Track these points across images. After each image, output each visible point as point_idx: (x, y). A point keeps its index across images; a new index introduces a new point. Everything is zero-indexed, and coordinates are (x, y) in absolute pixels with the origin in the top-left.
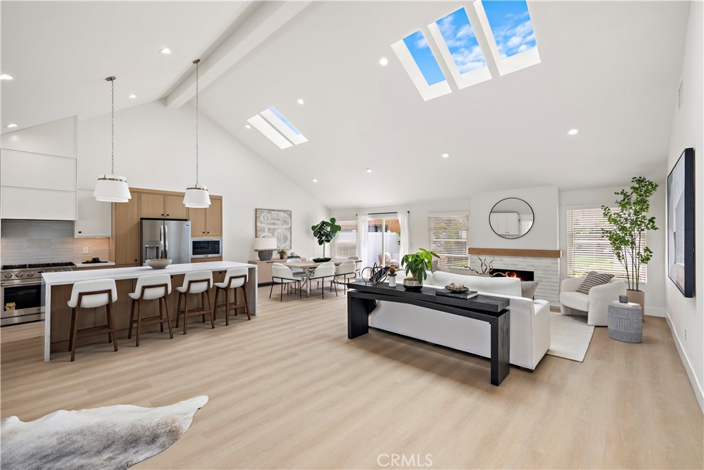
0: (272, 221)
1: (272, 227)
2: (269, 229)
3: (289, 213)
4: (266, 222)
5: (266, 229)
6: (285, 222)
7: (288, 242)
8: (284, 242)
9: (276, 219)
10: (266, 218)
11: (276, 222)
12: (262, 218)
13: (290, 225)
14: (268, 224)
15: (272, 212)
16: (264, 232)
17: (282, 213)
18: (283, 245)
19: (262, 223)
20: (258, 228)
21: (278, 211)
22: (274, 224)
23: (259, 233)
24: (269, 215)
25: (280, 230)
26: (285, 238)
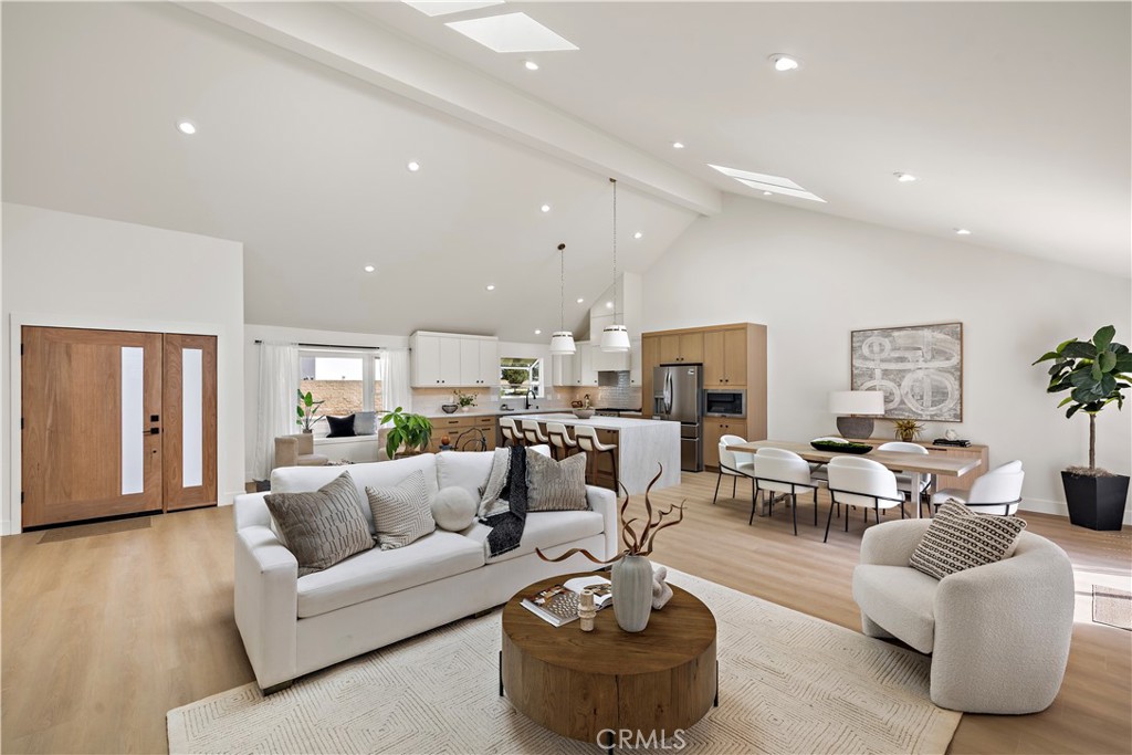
0: (896, 354)
1: (893, 366)
2: (886, 373)
3: (958, 331)
4: (877, 357)
5: (878, 373)
6: (938, 353)
7: (950, 404)
8: (934, 404)
9: (907, 349)
10: (876, 349)
11: (908, 354)
12: (865, 350)
13: (955, 360)
14: (882, 361)
15: (896, 334)
16: (872, 377)
17: (927, 333)
18: (933, 410)
19: (865, 358)
20: (855, 372)
21: (913, 328)
22: (902, 360)
23: (858, 381)
24: (886, 342)
25: (920, 374)
26: (940, 395)
